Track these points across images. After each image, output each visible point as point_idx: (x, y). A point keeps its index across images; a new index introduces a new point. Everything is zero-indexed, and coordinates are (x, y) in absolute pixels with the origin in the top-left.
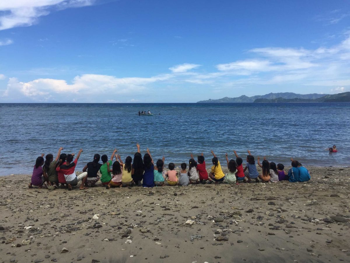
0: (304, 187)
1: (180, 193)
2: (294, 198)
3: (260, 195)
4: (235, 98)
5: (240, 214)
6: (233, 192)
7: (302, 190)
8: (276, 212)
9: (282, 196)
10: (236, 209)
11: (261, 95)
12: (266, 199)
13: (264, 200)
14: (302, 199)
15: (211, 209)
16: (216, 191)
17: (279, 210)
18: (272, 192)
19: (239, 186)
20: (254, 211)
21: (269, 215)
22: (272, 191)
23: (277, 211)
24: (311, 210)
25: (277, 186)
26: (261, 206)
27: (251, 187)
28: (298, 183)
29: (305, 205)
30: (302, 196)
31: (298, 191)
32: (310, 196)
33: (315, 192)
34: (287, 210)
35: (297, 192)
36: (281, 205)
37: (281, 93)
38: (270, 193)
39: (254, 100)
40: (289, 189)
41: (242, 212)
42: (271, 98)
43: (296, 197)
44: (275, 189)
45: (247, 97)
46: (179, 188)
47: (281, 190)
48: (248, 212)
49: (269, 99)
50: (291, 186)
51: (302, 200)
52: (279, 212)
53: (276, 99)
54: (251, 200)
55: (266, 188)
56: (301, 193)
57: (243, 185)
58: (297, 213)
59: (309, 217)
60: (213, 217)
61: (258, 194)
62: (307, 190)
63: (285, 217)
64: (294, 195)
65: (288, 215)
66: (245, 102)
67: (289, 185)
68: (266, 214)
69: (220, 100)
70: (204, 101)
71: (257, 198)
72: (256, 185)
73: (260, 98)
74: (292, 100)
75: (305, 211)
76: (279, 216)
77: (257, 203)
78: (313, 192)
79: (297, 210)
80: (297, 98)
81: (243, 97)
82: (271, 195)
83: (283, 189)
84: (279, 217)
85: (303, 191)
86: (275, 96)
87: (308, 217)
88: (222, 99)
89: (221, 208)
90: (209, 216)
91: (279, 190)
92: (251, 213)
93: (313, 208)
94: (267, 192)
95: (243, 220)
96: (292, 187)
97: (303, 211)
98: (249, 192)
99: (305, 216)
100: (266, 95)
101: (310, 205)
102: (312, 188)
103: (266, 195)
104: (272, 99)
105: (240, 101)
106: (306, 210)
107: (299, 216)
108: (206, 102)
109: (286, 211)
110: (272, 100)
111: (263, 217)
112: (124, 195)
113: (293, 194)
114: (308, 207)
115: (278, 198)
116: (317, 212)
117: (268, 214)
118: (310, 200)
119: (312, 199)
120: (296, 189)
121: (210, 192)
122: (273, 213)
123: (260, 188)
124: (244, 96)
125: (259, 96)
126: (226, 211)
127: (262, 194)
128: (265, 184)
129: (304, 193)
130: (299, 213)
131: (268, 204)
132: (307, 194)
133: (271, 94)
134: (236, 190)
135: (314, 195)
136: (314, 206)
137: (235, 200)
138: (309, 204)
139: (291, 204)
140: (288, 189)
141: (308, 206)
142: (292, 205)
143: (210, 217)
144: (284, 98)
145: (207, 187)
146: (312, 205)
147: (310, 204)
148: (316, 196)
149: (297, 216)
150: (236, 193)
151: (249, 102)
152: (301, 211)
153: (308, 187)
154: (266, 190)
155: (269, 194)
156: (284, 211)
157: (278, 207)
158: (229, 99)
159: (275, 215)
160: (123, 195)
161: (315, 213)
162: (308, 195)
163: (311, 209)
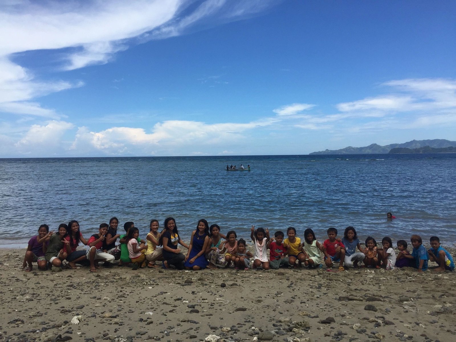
0: (436, 279)
1: (231, 283)
2: (413, 298)
3: (358, 291)
4: (361, 149)
5: (308, 326)
6: (316, 284)
7: (432, 285)
8: (372, 325)
9: (395, 294)
10: (307, 315)
11: (400, 143)
12: (366, 298)
13: (362, 301)
14: (427, 301)
15: (263, 314)
16: (290, 281)
17: (380, 321)
18: (380, 286)
19: (330, 274)
20: (335, 322)
21: (357, 330)
22: (380, 284)
23: (375, 323)
24: (436, 324)
25: (392, 277)
26: (350, 312)
27: (349, 277)
28: (429, 272)
29: (429, 312)
30: (430, 295)
31: (425, 285)
32: (443, 295)
33: (453, 288)
34: (393, 321)
35: (423, 287)
36: (386, 312)
37: (429, 141)
38: (376, 288)
39: (389, 150)
40: (410, 281)
41: (313, 322)
42: (413, 147)
43: (419, 297)
44: (387, 281)
45: (379, 147)
46: (236, 275)
47: (396, 283)
48: (323, 322)
49: (410, 148)
50: (416, 276)
51: (427, 304)
52: (378, 325)
53: (421, 148)
54: (340, 299)
55: (373, 279)
56: (429, 289)
57: (338, 273)
58: (409, 328)
59: (428, 338)
60: (260, 330)
61: (356, 290)
62: (440, 285)
63: (384, 336)
64: (416, 294)
65: (391, 333)
66: (377, 152)
67: (414, 275)
68: (353, 328)
69: (341, 150)
70: (319, 152)
71: (350, 297)
72: (359, 273)
73: (397, 147)
74: (445, 149)
75: (426, 325)
76: (374, 334)
77: (346, 305)
78: (450, 289)
79: (411, 323)
80: (452, 147)
81: (374, 146)
82: (375, 293)
83: (401, 282)
84: (374, 336)
85: (433, 287)
86: (419, 145)
87: (426, 338)
88: (344, 150)
89: (282, 313)
90: (253, 328)
91: (392, 282)
92: (328, 325)
93: (441, 319)
94: (371, 286)
95: (307, 339)
96: (416, 279)
97: (420, 325)
98: (342, 284)
99: (422, 335)
100: (407, 143)
101: (438, 313)
102: (451, 282)
103: (367, 292)
104: (415, 148)
105: (370, 152)
106: (427, 323)
107: (411, 335)
108: (322, 154)
109: (392, 323)
110: (416, 150)
111: (346, 334)
112: (147, 283)
113: (414, 292)
114: (434, 318)
115: (387, 297)
116: (446, 329)
117: (357, 328)
118: (440, 304)
119: (445, 302)
120: (422, 282)
121: (280, 282)
122: (366, 328)
123: (362, 279)
124: (375, 144)
125: (396, 145)
126: (286, 319)
127: (361, 290)
128: (375, 271)
129: (433, 290)
130: (413, 329)
131: (365, 309)
132: (439, 291)
133: (414, 142)
134: (322, 282)
135: (450, 294)
136: (444, 315)
137: (312, 299)
138: (436, 312)
139: (405, 310)
140: (409, 283)
141: (434, 315)
142: (407, 312)
143: (254, 330)
144: (433, 147)
145: (280, 274)
146: (442, 313)
147: (438, 311)
148: (453, 296)
149: (406, 336)
150: (320, 287)
151: (381, 152)
152: (418, 324)
153: (444, 279)
154: (371, 283)
155: (373, 290)
156: (387, 323)
157: (380, 315)
158: (353, 149)
159: (369, 332)
160: (145, 283)
161: (442, 330)
162: (440, 294)
163: (438, 322)
